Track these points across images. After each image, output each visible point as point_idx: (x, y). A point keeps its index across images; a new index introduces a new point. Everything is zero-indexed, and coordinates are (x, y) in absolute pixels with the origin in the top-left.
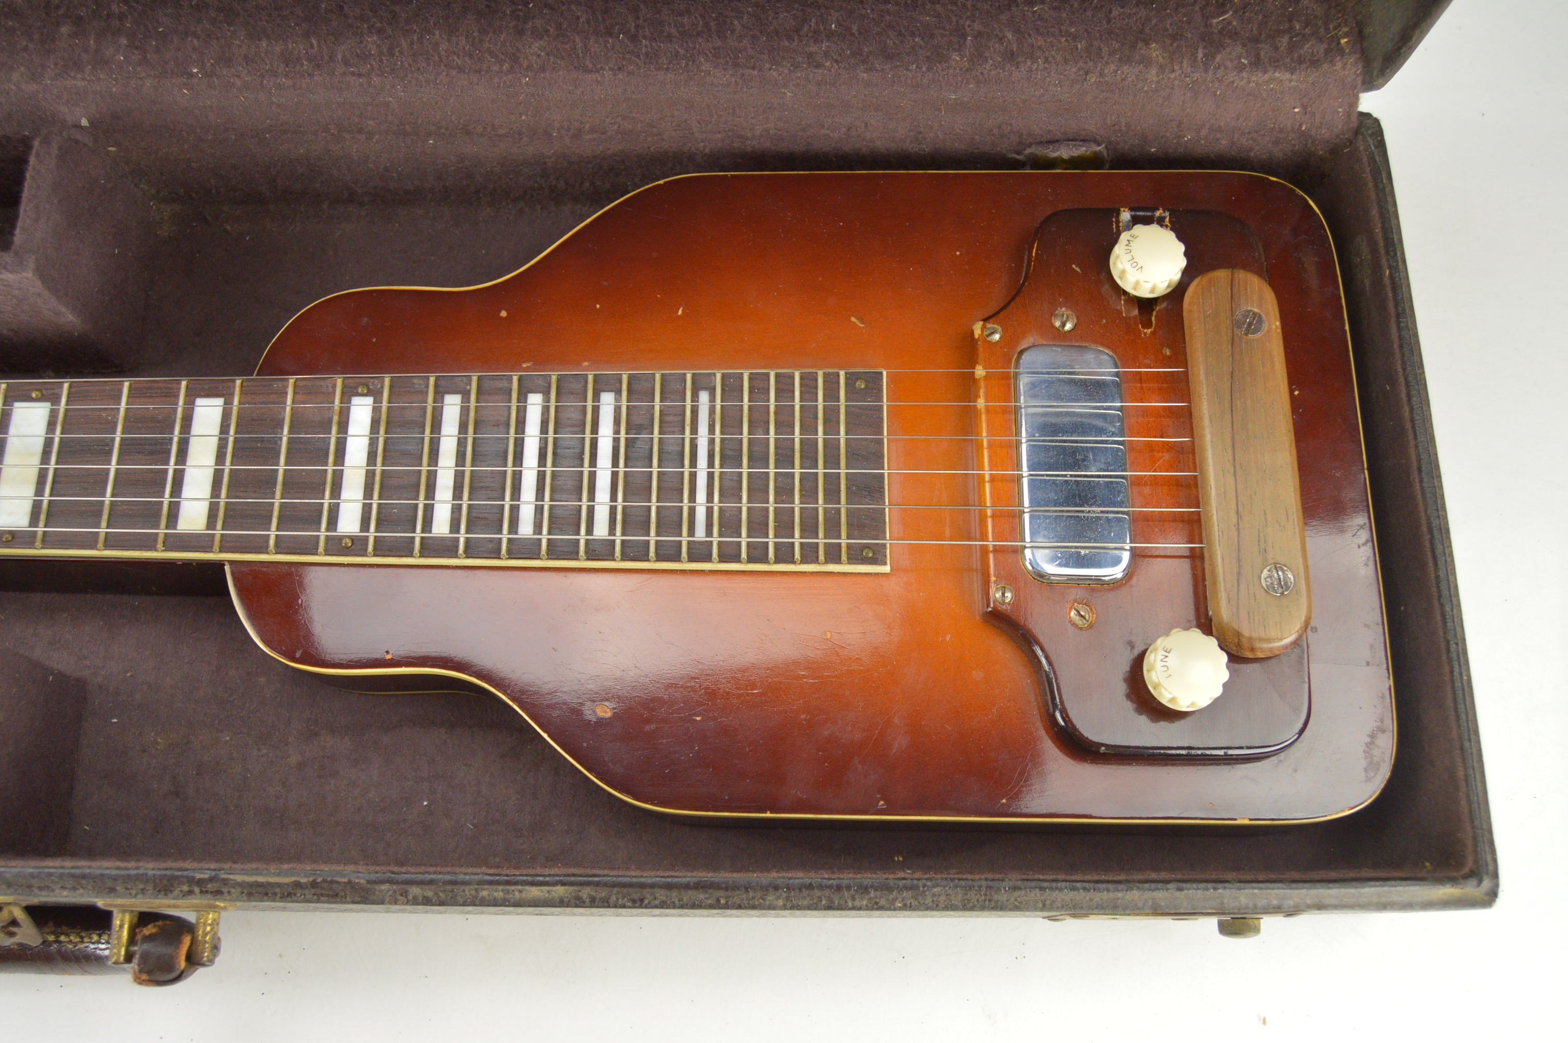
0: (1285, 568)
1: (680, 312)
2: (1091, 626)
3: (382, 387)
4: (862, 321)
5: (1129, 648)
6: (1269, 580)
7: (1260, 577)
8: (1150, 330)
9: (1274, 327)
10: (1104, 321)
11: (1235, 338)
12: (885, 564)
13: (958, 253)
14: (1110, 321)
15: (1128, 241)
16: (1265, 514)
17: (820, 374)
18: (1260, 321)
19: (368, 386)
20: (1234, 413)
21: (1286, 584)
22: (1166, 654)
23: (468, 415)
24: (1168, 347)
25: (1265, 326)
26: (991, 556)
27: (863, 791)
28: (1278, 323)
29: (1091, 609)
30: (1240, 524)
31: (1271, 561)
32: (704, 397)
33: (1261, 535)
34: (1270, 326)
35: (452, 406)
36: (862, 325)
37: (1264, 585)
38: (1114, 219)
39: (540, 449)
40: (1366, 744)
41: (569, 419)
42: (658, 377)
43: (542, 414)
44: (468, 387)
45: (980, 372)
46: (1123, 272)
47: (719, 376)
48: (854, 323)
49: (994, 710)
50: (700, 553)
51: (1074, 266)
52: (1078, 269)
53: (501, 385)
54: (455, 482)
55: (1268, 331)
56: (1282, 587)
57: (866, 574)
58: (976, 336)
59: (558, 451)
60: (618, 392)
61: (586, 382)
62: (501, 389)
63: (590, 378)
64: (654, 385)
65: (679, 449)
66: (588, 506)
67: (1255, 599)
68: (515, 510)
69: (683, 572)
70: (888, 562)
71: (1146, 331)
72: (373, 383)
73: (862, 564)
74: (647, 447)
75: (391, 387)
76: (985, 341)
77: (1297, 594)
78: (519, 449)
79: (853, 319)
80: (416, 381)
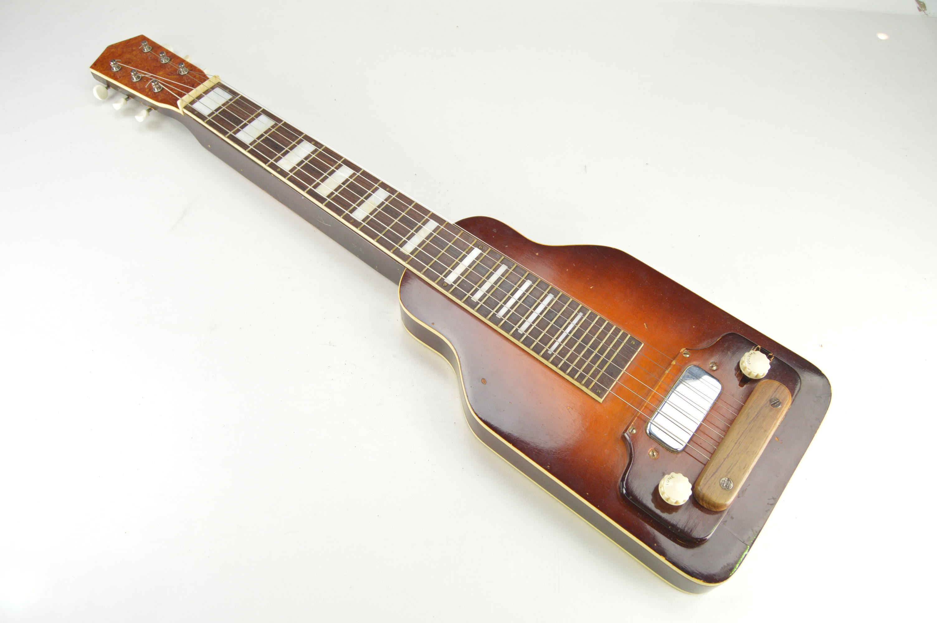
0: (732, 482)
1: (591, 288)
2: (655, 459)
3: (487, 250)
4: (647, 326)
5: (662, 474)
6: (724, 482)
7: (721, 479)
8: (742, 388)
11: (766, 405)
12: (601, 398)
13: (694, 327)
15: (752, 353)
16: (737, 462)
17: (622, 331)
19: (483, 247)
20: (749, 425)
21: (728, 487)
23: (506, 274)
25: (780, 407)
26: (636, 418)
27: (545, 459)
28: (786, 409)
29: (658, 454)
30: (726, 459)
31: (729, 476)
32: (581, 314)
33: (731, 467)
35: (503, 268)
36: (646, 328)
37: (721, 481)
39: (520, 297)
40: (724, 566)
41: (535, 294)
42: (571, 300)
43: (528, 288)
44: (512, 266)
45: (674, 363)
46: (743, 362)
47: (590, 311)
48: (644, 325)
49: (605, 466)
50: (546, 356)
51: (729, 352)
53: (522, 272)
54: (488, 289)
55: (780, 410)
56: (726, 487)
57: (594, 399)
58: (680, 352)
59: (525, 301)
60: (555, 297)
61: (548, 287)
62: (521, 273)
63: (550, 287)
64: (568, 301)
65: (562, 324)
66: (524, 320)
67: (714, 484)
68: (501, 307)
69: (537, 360)
70: (603, 398)
72: (485, 247)
73: (594, 393)
74: (553, 317)
75: (489, 252)
76: (682, 355)
77: (730, 492)
78: (514, 293)
79: (645, 324)
80: (498, 255)
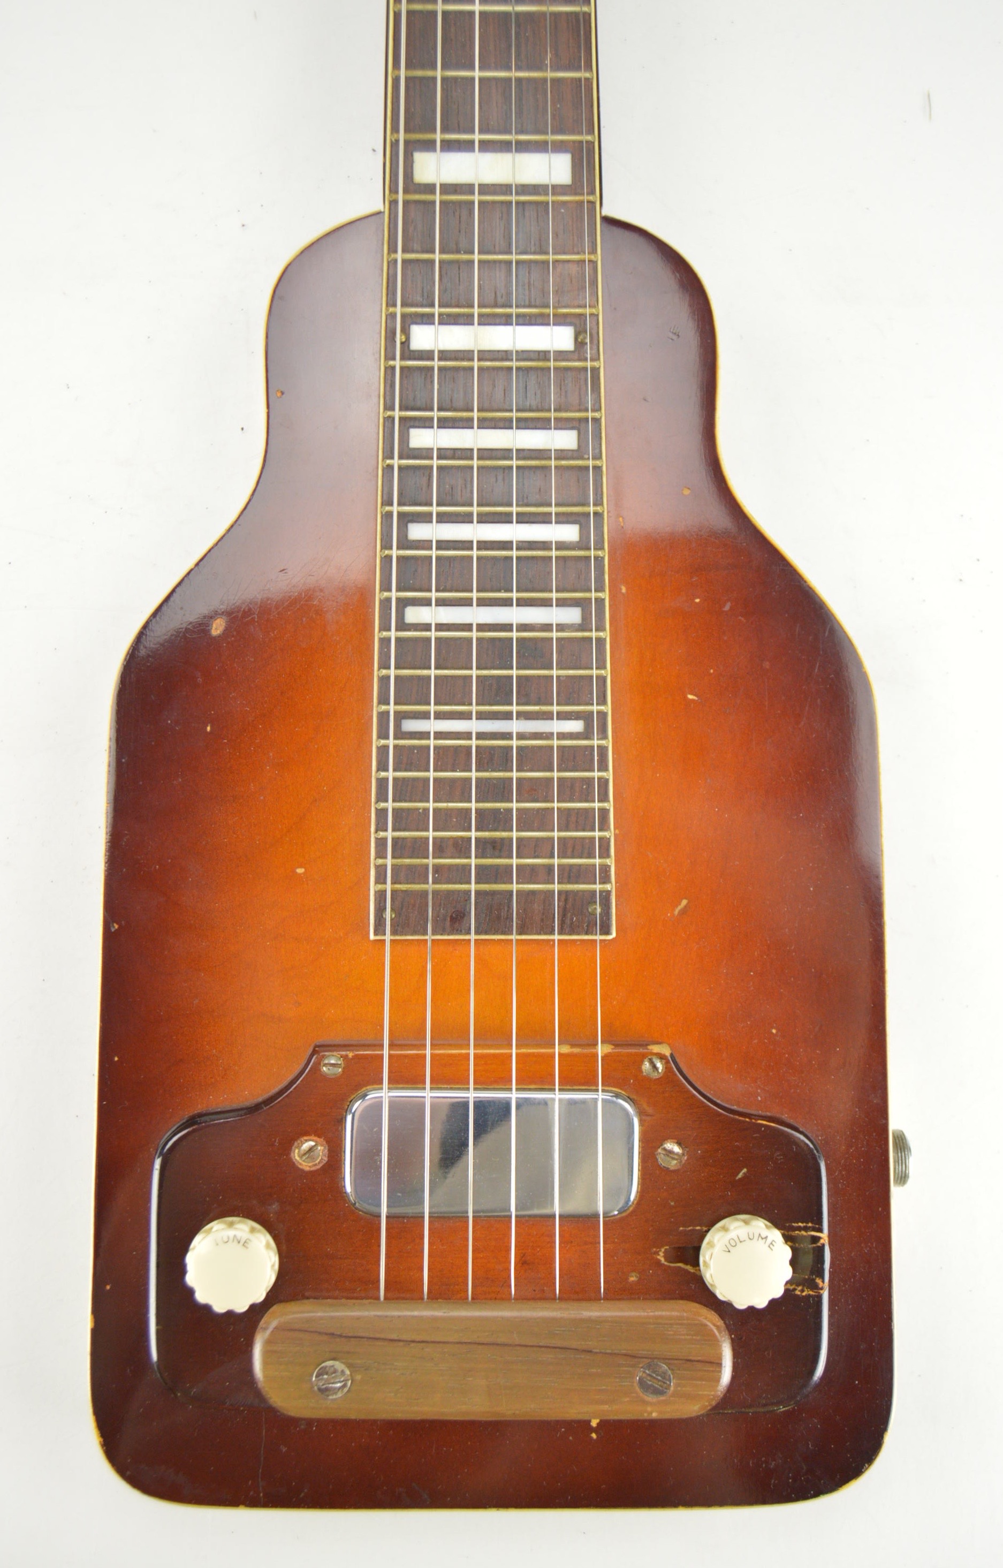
0: (347, 1389)
1: (690, 697)
4: (684, 912)
6: (332, 1370)
7: (335, 1360)
8: (663, 1260)
9: (649, 1409)
10: (672, 1204)
11: (636, 1360)
13: (774, 1031)
14: (674, 1211)
15: (766, 1238)
17: (608, 862)
18: (657, 1392)
19: (587, 344)
20: (538, 1349)
21: (326, 1387)
22: (242, 1242)
24: (640, 1280)
25: (650, 1398)
28: (654, 1415)
30: (401, 1343)
31: (357, 1374)
32: (577, 726)
34: (651, 1404)
35: (562, 440)
36: (676, 912)
37: (329, 1363)
38: (810, 1225)
44: (586, 456)
46: (725, 1229)
47: (603, 743)
48: (680, 903)
51: (745, 1170)
52: (740, 1175)
55: (645, 1403)
58: (651, 1047)
60: (581, 628)
63: (599, 595)
67: (310, 1351)
71: (661, 1254)
76: (644, 1056)
79: (684, 902)
